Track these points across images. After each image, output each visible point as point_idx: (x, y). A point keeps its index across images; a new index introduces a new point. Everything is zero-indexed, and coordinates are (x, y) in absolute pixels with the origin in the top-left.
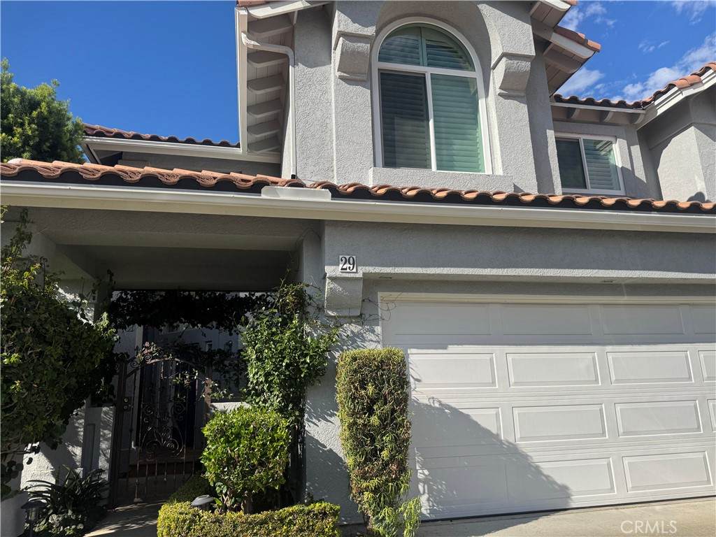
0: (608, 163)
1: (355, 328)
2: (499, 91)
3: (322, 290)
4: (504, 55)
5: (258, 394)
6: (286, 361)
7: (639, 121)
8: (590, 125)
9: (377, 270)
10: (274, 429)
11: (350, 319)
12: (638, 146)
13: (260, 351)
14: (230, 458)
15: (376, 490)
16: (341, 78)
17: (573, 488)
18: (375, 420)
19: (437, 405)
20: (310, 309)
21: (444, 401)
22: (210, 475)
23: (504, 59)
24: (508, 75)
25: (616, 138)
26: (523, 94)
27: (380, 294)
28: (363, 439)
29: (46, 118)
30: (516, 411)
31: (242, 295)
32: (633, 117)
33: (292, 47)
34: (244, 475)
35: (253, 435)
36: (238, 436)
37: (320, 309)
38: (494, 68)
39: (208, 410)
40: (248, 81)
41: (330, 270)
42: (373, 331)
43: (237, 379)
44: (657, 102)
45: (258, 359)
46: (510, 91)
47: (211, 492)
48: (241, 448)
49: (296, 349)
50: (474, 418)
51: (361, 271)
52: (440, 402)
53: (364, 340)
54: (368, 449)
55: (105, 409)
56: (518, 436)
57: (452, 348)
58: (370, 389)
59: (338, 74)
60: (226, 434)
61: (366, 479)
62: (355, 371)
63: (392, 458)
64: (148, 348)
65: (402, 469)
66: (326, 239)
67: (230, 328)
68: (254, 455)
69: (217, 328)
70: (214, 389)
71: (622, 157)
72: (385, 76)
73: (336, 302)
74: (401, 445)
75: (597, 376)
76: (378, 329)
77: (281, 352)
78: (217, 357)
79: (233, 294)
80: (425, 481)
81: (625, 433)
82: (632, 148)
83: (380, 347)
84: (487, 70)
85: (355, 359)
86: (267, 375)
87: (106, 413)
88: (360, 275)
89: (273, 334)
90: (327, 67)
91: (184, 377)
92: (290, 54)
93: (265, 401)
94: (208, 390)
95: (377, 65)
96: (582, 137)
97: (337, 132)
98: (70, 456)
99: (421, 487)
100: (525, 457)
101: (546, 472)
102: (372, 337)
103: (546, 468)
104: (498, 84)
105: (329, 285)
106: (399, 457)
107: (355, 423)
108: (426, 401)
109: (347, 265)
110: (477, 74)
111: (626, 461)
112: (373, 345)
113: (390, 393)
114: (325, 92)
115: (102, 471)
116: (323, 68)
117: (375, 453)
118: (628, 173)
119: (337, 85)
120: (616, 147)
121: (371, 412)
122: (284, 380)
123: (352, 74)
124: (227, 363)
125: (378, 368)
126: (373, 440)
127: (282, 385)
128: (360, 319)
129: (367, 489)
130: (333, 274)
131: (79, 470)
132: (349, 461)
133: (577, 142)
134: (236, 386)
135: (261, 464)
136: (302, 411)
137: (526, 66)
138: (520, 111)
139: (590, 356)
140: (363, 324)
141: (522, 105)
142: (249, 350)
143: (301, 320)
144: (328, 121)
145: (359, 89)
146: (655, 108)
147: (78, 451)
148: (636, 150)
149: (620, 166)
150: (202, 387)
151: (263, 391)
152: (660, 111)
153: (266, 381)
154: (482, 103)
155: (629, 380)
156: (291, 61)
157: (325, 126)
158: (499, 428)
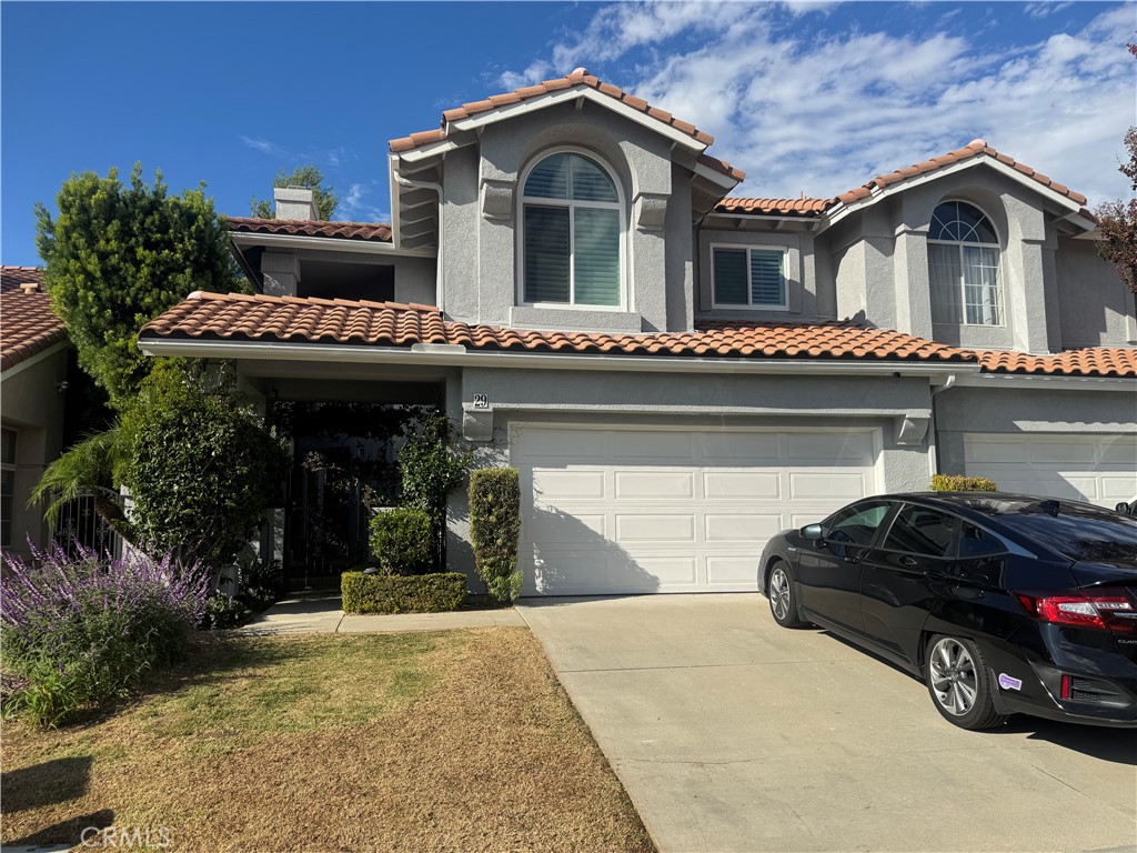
0: (778, 274)
1: (488, 450)
2: (637, 226)
3: (460, 420)
4: (640, 194)
5: (411, 499)
6: (432, 475)
7: (814, 229)
8: (762, 234)
9: (505, 406)
10: (421, 522)
11: (484, 444)
12: (813, 256)
13: (412, 467)
14: (390, 540)
15: (492, 565)
16: (486, 218)
17: (662, 579)
18: (492, 519)
19: (554, 512)
20: (451, 435)
21: (560, 509)
22: (376, 552)
23: (641, 198)
24: (644, 213)
25: (789, 247)
26: (661, 229)
27: (509, 423)
28: (484, 532)
29: (202, 231)
30: (619, 518)
31: (396, 407)
32: (809, 225)
33: (442, 185)
34: (400, 551)
35: (406, 526)
36: (396, 526)
37: (459, 435)
38: (635, 201)
39: (368, 513)
40: (401, 213)
41: (464, 405)
42: (503, 454)
43: (394, 488)
44: (829, 213)
45: (410, 473)
46: (647, 226)
47: (377, 565)
48: (398, 533)
49: (439, 466)
50: (584, 523)
51: (491, 407)
52: (557, 510)
53: (495, 460)
54: (487, 537)
55: (278, 510)
56: (618, 537)
57: (570, 468)
58: (490, 497)
59: (483, 215)
60: (387, 524)
61: (485, 557)
62: (480, 485)
63: (504, 545)
64: (312, 458)
65: (512, 552)
66: (464, 380)
67: (385, 438)
68: (407, 539)
69: (373, 437)
70: (372, 495)
71: (791, 268)
72: (530, 211)
73: (471, 430)
74: (512, 537)
75: (692, 492)
76: (507, 452)
77: (428, 469)
78: (375, 467)
79: (388, 406)
80: (541, 568)
81: (711, 538)
82: (806, 258)
83: (507, 465)
84: (629, 204)
85: (480, 476)
86: (417, 485)
87: (278, 514)
88: (490, 410)
89: (422, 454)
90: (474, 204)
91: (345, 483)
92: (440, 191)
93: (416, 505)
94: (367, 496)
95: (522, 200)
96: (749, 248)
97: (481, 271)
98: (252, 549)
99: (537, 572)
100: (624, 553)
101: (640, 566)
102: (503, 458)
103: (641, 563)
104: (637, 220)
105: (466, 417)
106: (509, 544)
107: (478, 520)
108: (545, 509)
109: (480, 402)
110: (620, 206)
111: (709, 560)
112: (502, 465)
113: (506, 500)
114: (472, 229)
115: (277, 561)
116: (471, 205)
117: (492, 541)
118: (797, 287)
119: (483, 225)
120: (786, 258)
121: (490, 513)
122: (431, 490)
123: (497, 213)
124: (384, 472)
125: (497, 483)
126: (491, 532)
127: (427, 493)
128: (492, 443)
129: (485, 564)
130: (469, 409)
131: (260, 560)
132: (474, 545)
133: (744, 253)
134: (393, 495)
135: (412, 544)
136: (445, 513)
137: (662, 204)
138: (658, 245)
139: (688, 475)
140: (494, 448)
141: (660, 239)
142: (404, 466)
143: (444, 444)
144: (474, 258)
145: (503, 228)
146: (827, 219)
147: (257, 545)
148: (810, 260)
149: (789, 278)
150: (362, 493)
151: (414, 497)
152: (833, 222)
153: (417, 490)
154: (622, 236)
155: (721, 496)
156: (441, 199)
157: (471, 264)
158: (603, 530)
